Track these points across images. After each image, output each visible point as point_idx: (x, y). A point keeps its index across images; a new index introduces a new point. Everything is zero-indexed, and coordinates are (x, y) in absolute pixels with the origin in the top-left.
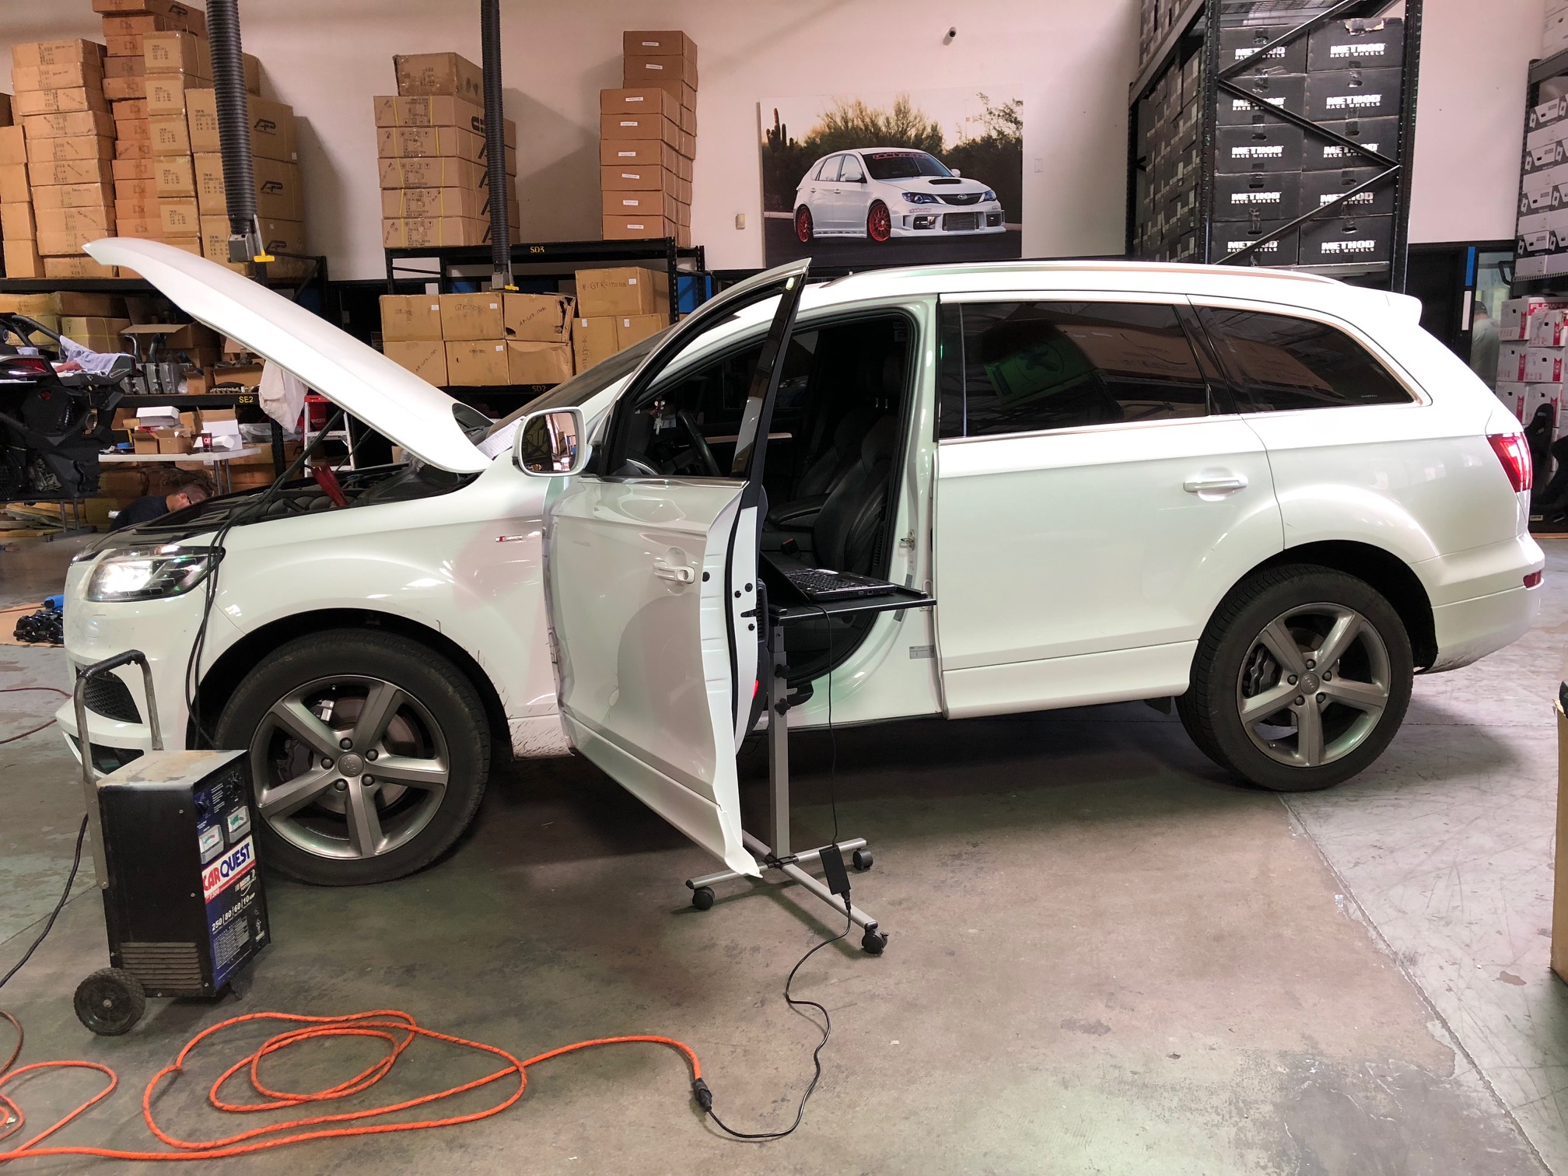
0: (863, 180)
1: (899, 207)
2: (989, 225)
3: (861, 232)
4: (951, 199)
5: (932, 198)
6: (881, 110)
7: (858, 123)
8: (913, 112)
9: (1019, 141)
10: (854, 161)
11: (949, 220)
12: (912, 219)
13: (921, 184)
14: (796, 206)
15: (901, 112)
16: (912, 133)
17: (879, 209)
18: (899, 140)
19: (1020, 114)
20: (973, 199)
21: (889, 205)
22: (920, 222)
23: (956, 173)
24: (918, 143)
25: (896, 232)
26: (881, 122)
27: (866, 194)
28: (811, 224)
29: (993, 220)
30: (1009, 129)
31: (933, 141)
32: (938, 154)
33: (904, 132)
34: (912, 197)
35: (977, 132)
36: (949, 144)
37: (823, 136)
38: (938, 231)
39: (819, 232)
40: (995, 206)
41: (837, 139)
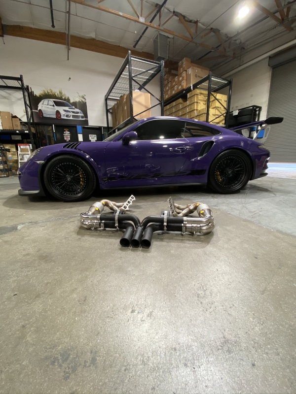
0: (54, 106)
1: (62, 113)
2: (82, 118)
3: (54, 117)
4: (73, 112)
5: (69, 112)
6: (56, 92)
7: (51, 93)
8: (63, 94)
9: (86, 103)
10: (51, 102)
11: (73, 116)
12: (65, 115)
13: (67, 108)
14: (38, 109)
15: (61, 93)
16: (63, 98)
17: (58, 112)
18: (61, 99)
19: (85, 97)
20: (77, 113)
21: (60, 112)
22: (67, 116)
23: (74, 107)
24: (65, 100)
25: (62, 117)
26: (56, 94)
27: (55, 109)
28: (42, 114)
29: (82, 117)
30: (84, 100)
31: (68, 100)
32: (70, 103)
33: (62, 97)
34: (65, 111)
35: (77, 100)
36: (72, 101)
37: (43, 95)
38: (71, 118)
39: (44, 115)
40: (82, 115)
41: (47, 96)
